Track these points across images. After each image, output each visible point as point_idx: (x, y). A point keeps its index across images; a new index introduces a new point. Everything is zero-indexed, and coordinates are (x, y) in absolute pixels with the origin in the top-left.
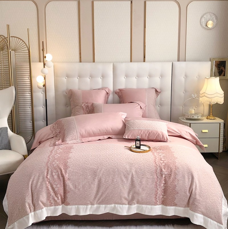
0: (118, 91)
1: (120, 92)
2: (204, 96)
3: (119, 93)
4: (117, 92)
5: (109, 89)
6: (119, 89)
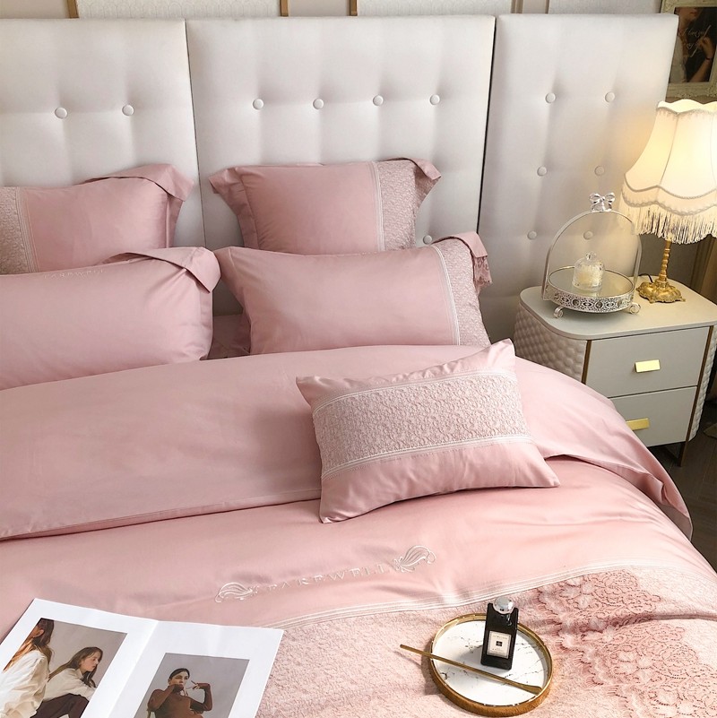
1: (240, 187)
3: (235, 189)
6: (232, 170)
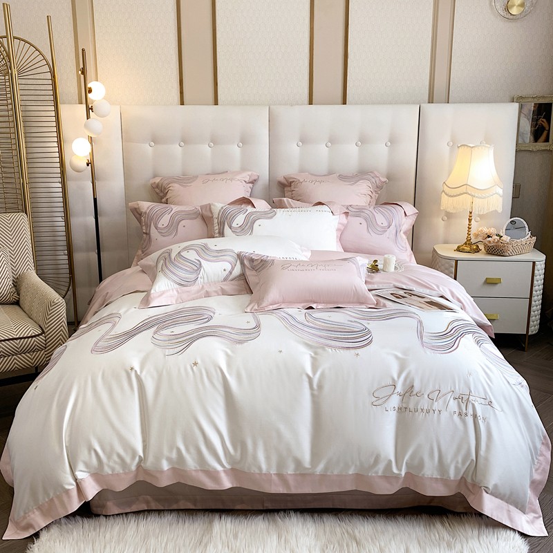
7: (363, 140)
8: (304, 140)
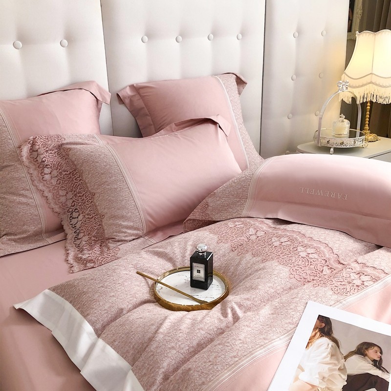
0: (128, 92)
1: (138, 97)
2: (371, 83)
3: (134, 99)
4: (125, 98)
5: (98, 85)
6: (132, 87)
7: (215, 33)
8: (150, 35)
